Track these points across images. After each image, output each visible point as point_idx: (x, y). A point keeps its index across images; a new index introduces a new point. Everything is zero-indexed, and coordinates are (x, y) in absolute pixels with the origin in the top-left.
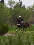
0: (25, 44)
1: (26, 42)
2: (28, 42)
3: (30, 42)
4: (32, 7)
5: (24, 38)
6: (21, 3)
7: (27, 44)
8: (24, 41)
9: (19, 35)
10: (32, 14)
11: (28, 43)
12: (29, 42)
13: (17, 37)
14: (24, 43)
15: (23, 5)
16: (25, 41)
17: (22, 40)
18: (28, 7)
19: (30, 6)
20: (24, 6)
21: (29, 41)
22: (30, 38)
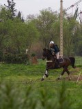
0: (22, 106)
1: (25, 102)
2: (28, 102)
3: (33, 102)
5: (19, 91)
7: (27, 107)
8: (19, 99)
9: (7, 86)
10: (38, 34)
12: (31, 101)
13: (3, 90)
14: (18, 106)
15: (16, 13)
21: (31, 99)
22: (34, 92)
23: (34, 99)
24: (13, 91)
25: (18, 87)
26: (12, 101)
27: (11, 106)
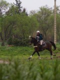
0: (26, 77)
2: (31, 74)
3: (35, 75)
4: (39, 12)
5: (24, 67)
6: (19, 4)
7: (30, 78)
8: (24, 72)
9: (15, 63)
11: (32, 77)
12: (33, 74)
13: (12, 66)
14: (24, 77)
15: (22, 10)
16: (27, 73)
17: (21, 72)
18: (31, 12)
19: (34, 11)
20: (24, 10)
21: (33, 72)
22: (35, 67)
23: (35, 73)
24: (20, 66)
25: (24, 63)
26: (19, 74)
27: (18, 77)
